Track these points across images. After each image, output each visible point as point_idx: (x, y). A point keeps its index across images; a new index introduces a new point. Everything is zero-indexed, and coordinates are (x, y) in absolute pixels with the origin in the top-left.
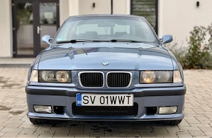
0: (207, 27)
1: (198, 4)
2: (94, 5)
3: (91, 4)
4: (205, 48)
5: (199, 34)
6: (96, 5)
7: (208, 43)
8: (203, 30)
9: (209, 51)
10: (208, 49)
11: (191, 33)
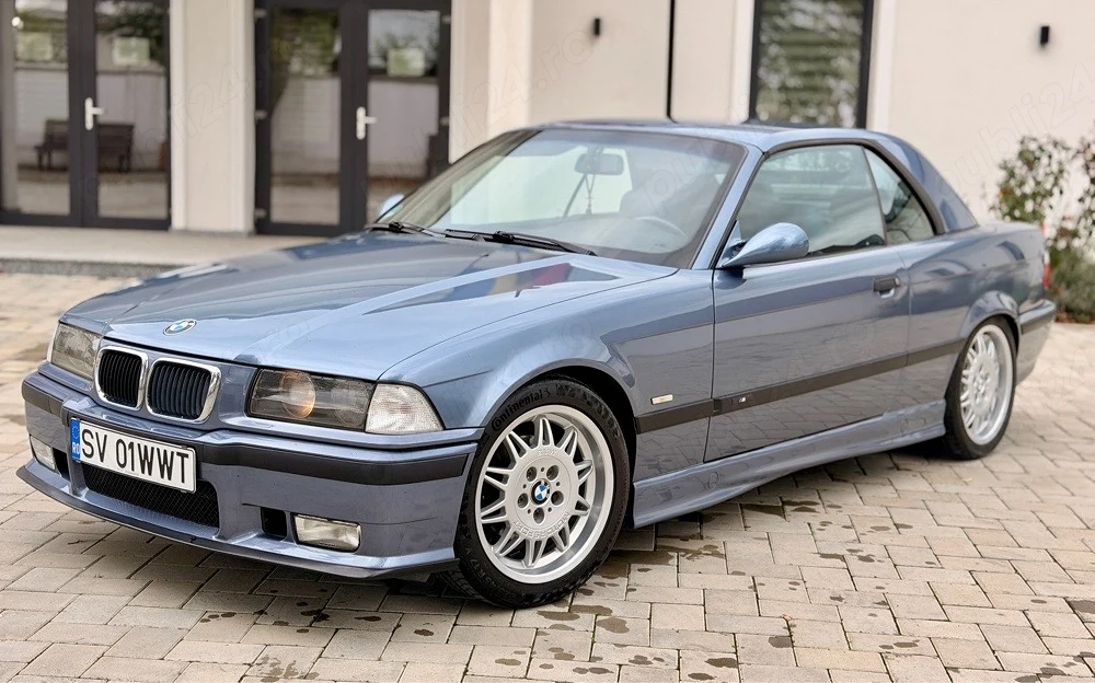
0: (1074, 144)
1: (1045, 35)
2: (597, 27)
3: (588, 23)
4: (1063, 232)
5: (1041, 172)
6: (604, 27)
7: (1075, 209)
8: (1058, 155)
9: (1076, 243)
10: (1075, 234)
11: (1004, 166)
